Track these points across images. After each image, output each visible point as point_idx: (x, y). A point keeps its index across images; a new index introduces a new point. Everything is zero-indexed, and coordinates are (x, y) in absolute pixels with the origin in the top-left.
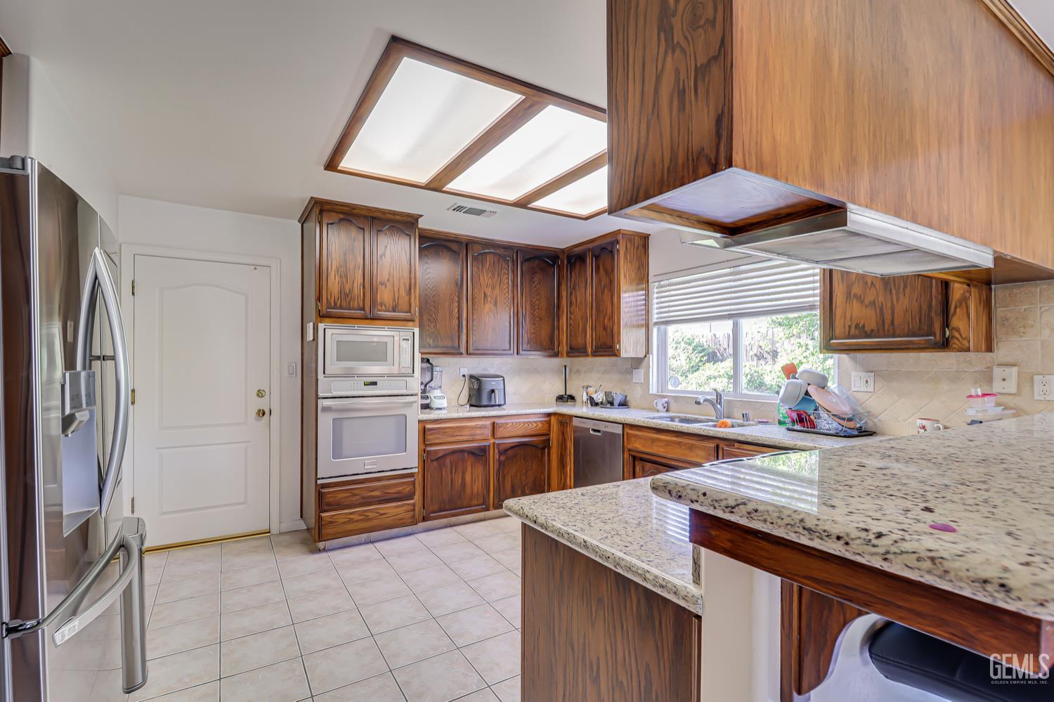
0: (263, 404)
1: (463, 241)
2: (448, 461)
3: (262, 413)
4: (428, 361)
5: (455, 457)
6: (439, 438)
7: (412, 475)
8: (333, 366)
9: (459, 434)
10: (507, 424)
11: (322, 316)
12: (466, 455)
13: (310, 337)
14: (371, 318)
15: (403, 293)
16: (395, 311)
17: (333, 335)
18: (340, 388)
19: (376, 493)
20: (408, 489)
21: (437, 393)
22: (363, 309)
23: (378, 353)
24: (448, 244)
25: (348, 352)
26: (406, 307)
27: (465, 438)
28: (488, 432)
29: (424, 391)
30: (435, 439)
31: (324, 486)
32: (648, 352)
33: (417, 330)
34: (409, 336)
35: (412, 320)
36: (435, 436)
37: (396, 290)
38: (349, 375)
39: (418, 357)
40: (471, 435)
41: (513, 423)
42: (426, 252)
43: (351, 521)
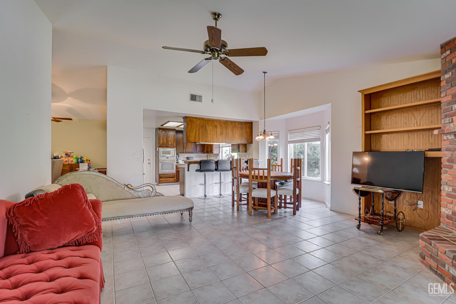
0: (149, 162)
3: (149, 163)
4: (178, 154)
7: (174, 174)
8: (162, 155)
11: (160, 147)
13: (158, 150)
14: (168, 147)
15: (173, 142)
16: (171, 146)
17: (161, 150)
18: (162, 158)
19: (168, 176)
20: (174, 176)
21: (180, 160)
22: (166, 145)
23: (169, 153)
25: (164, 153)
26: (173, 145)
29: (177, 161)
31: (160, 174)
32: (219, 152)
33: (175, 149)
35: (174, 147)
38: (164, 156)
39: (176, 153)
43: (164, 181)
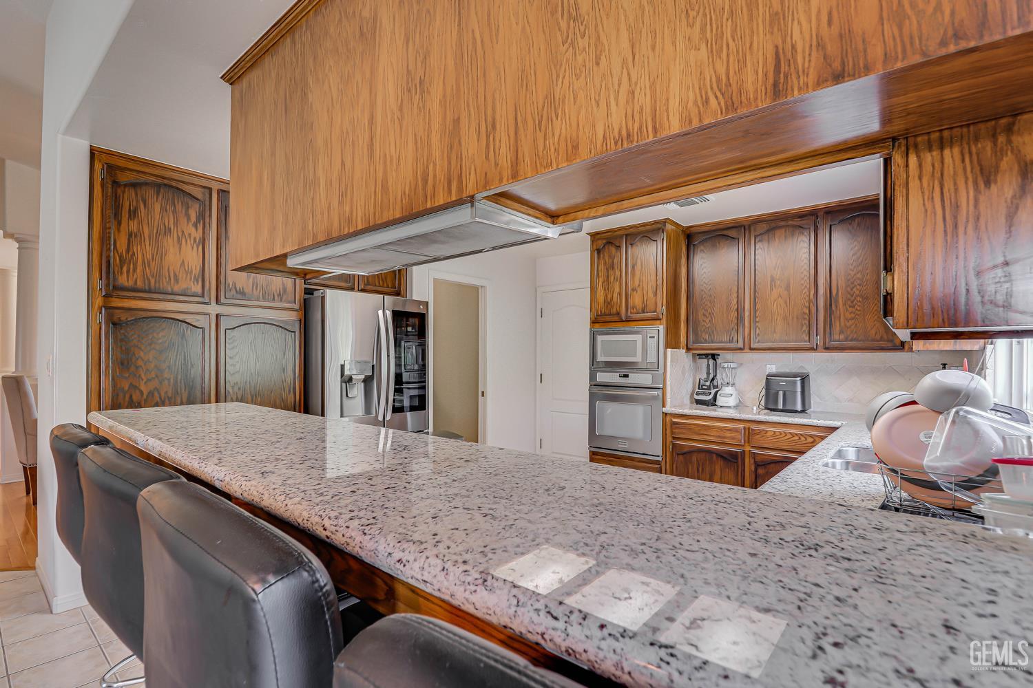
1: (745, 223)
2: (694, 459)
5: (702, 455)
6: (684, 434)
7: (658, 463)
9: (705, 433)
10: (766, 432)
11: (593, 322)
12: (714, 456)
14: (626, 320)
15: (651, 294)
16: (644, 312)
17: (598, 335)
18: (602, 377)
22: (619, 314)
24: (725, 233)
26: (652, 308)
27: (712, 439)
28: (741, 438)
30: (681, 433)
31: (594, 453)
33: (662, 328)
34: (654, 333)
35: (660, 319)
36: (680, 431)
37: (645, 292)
39: (663, 352)
40: (719, 437)
41: (774, 432)
42: (702, 247)
